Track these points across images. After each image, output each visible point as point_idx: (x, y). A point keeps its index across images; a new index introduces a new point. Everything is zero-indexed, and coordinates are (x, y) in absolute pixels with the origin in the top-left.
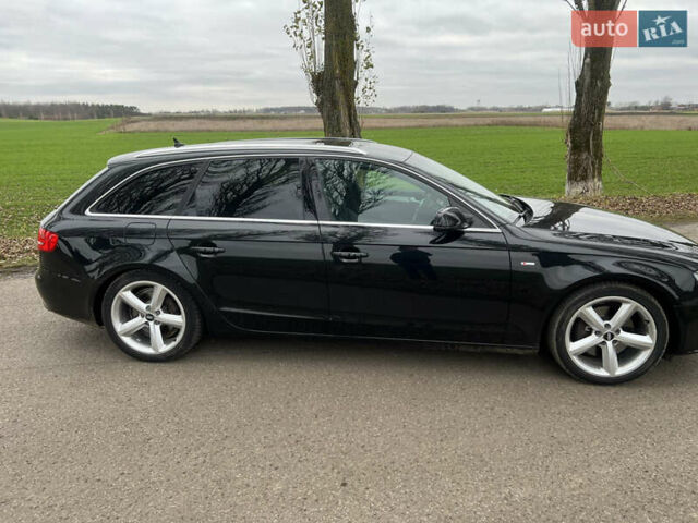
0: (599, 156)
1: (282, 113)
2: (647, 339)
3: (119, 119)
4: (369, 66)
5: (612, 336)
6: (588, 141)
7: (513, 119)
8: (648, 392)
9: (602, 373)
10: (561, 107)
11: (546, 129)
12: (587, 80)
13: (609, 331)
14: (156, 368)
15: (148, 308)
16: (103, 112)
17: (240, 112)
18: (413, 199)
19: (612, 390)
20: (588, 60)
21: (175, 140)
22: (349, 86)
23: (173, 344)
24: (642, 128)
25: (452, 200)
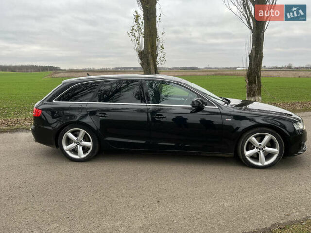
0: (260, 86)
1: (123, 70)
2: (276, 150)
3: (52, 72)
4: (163, 48)
5: (263, 149)
6: (255, 80)
7: (224, 72)
8: (278, 171)
9: (259, 164)
10: (243, 67)
11: (238, 77)
12: (254, 55)
13: (261, 147)
14: (80, 164)
15: (77, 139)
16: (44, 69)
17: (105, 69)
18: (183, 99)
19: (263, 171)
20: (254, 47)
21: (88, 74)
22: (155, 56)
23: (87, 154)
24: (279, 76)
25: (199, 96)
